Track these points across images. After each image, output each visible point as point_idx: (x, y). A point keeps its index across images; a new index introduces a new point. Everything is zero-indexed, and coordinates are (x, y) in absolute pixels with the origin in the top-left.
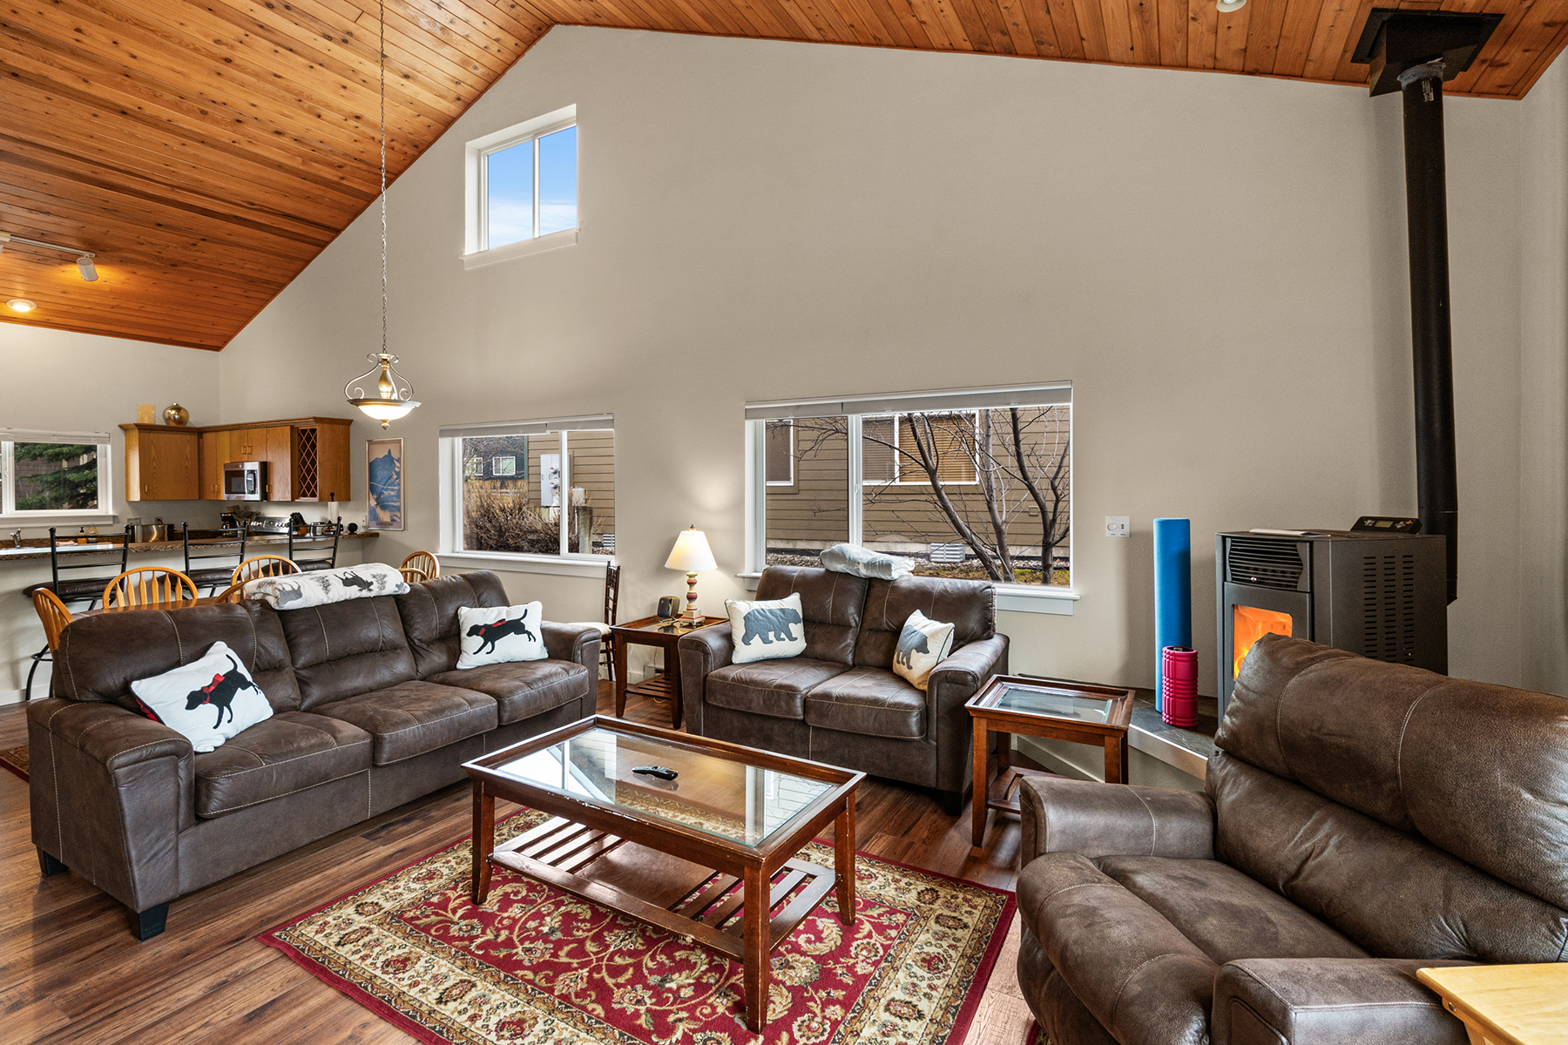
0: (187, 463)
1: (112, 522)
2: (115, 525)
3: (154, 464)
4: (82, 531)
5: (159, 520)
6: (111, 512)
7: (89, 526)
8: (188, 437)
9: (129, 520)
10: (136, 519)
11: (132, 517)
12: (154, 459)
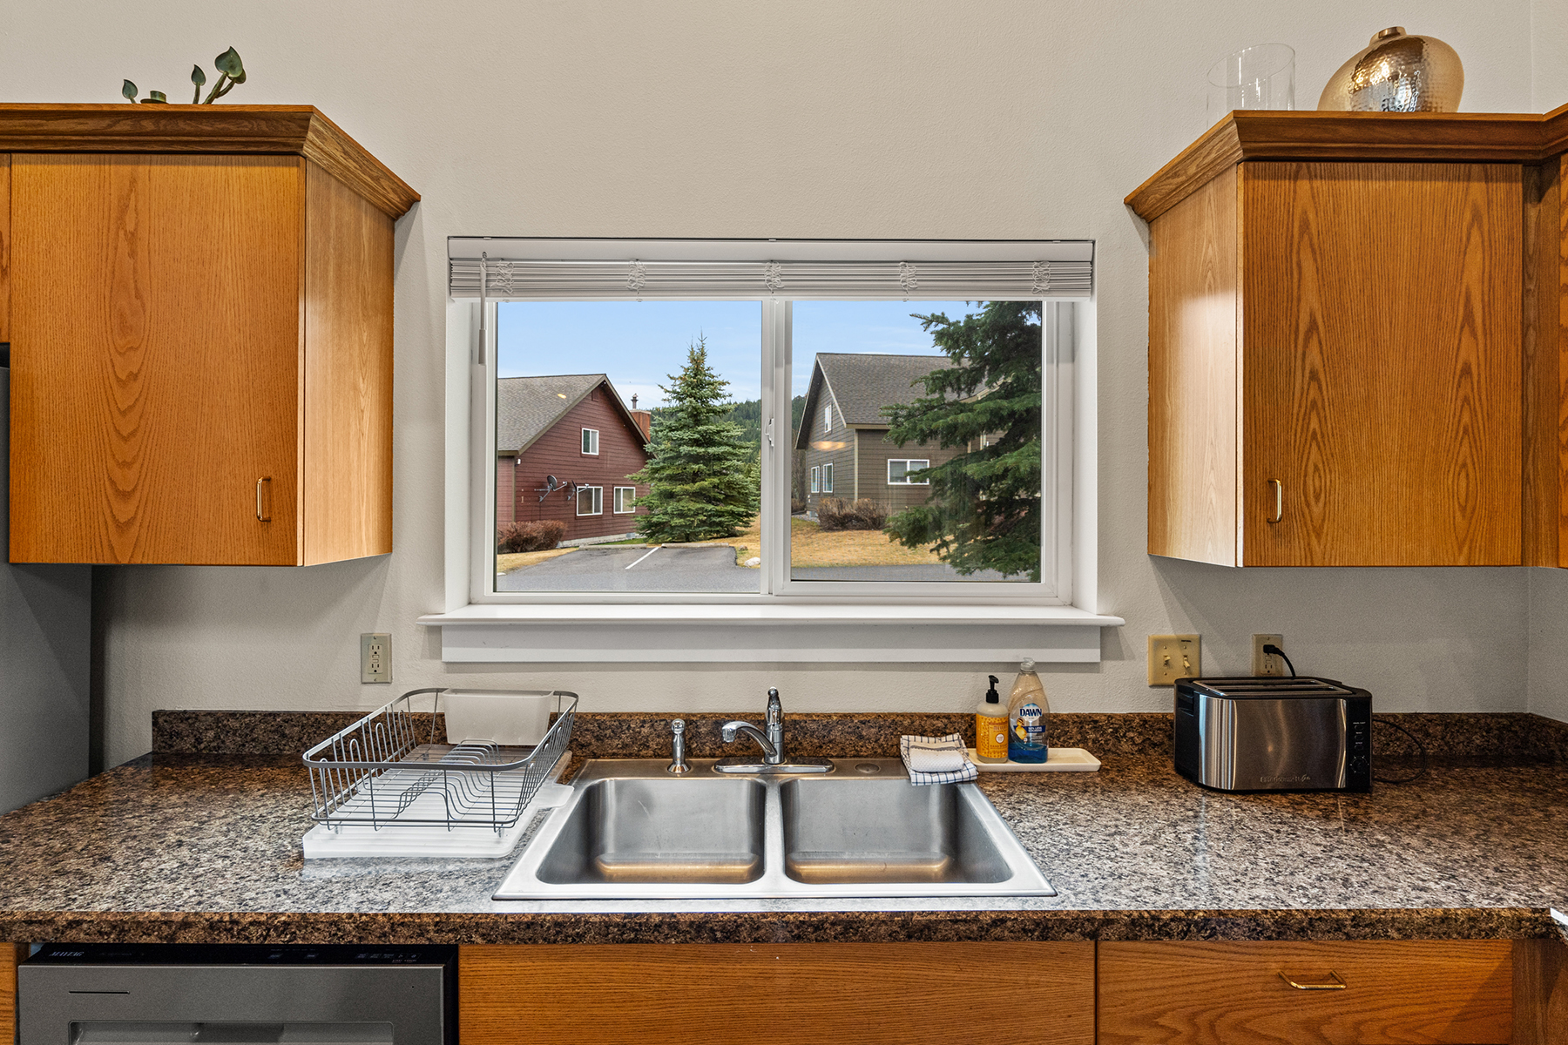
0: (1469, 351)
1: (1093, 655)
2: (1108, 664)
3: (1314, 357)
4: (992, 697)
5: (1270, 650)
6: (1092, 610)
7: (1013, 666)
8: (1477, 189)
9: (1159, 644)
10: (1185, 641)
11: (1169, 632)
12: (1313, 327)
